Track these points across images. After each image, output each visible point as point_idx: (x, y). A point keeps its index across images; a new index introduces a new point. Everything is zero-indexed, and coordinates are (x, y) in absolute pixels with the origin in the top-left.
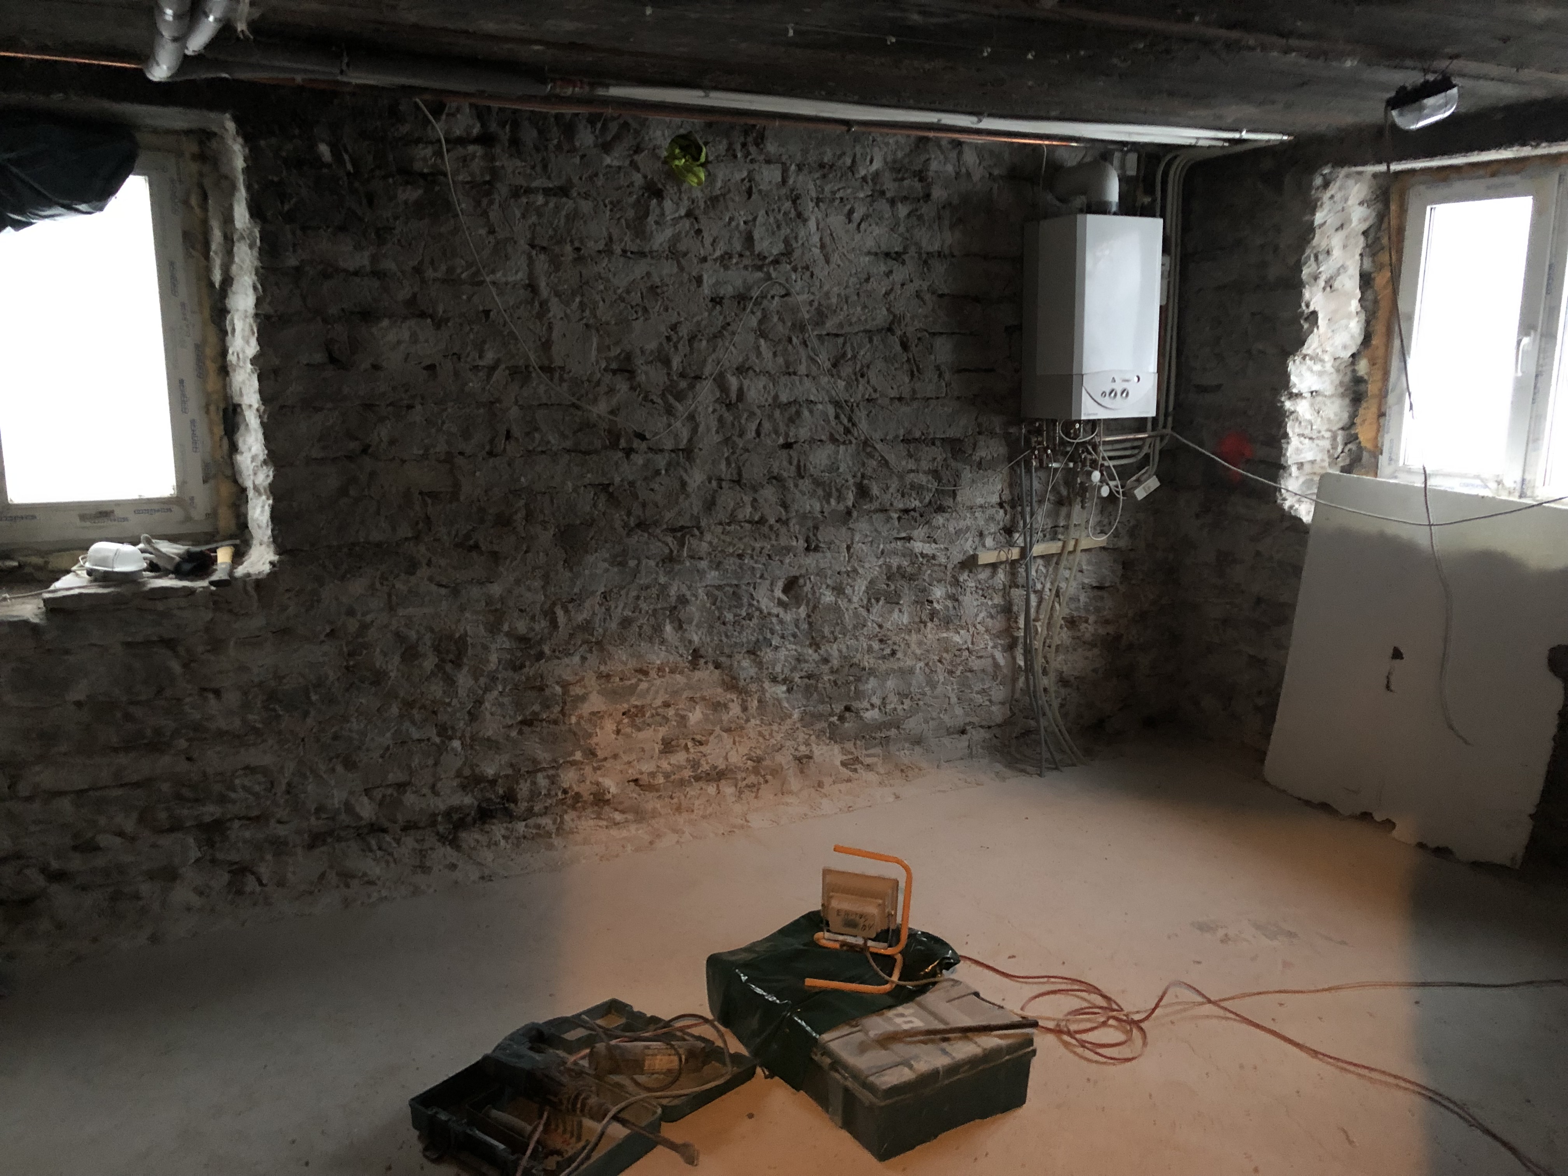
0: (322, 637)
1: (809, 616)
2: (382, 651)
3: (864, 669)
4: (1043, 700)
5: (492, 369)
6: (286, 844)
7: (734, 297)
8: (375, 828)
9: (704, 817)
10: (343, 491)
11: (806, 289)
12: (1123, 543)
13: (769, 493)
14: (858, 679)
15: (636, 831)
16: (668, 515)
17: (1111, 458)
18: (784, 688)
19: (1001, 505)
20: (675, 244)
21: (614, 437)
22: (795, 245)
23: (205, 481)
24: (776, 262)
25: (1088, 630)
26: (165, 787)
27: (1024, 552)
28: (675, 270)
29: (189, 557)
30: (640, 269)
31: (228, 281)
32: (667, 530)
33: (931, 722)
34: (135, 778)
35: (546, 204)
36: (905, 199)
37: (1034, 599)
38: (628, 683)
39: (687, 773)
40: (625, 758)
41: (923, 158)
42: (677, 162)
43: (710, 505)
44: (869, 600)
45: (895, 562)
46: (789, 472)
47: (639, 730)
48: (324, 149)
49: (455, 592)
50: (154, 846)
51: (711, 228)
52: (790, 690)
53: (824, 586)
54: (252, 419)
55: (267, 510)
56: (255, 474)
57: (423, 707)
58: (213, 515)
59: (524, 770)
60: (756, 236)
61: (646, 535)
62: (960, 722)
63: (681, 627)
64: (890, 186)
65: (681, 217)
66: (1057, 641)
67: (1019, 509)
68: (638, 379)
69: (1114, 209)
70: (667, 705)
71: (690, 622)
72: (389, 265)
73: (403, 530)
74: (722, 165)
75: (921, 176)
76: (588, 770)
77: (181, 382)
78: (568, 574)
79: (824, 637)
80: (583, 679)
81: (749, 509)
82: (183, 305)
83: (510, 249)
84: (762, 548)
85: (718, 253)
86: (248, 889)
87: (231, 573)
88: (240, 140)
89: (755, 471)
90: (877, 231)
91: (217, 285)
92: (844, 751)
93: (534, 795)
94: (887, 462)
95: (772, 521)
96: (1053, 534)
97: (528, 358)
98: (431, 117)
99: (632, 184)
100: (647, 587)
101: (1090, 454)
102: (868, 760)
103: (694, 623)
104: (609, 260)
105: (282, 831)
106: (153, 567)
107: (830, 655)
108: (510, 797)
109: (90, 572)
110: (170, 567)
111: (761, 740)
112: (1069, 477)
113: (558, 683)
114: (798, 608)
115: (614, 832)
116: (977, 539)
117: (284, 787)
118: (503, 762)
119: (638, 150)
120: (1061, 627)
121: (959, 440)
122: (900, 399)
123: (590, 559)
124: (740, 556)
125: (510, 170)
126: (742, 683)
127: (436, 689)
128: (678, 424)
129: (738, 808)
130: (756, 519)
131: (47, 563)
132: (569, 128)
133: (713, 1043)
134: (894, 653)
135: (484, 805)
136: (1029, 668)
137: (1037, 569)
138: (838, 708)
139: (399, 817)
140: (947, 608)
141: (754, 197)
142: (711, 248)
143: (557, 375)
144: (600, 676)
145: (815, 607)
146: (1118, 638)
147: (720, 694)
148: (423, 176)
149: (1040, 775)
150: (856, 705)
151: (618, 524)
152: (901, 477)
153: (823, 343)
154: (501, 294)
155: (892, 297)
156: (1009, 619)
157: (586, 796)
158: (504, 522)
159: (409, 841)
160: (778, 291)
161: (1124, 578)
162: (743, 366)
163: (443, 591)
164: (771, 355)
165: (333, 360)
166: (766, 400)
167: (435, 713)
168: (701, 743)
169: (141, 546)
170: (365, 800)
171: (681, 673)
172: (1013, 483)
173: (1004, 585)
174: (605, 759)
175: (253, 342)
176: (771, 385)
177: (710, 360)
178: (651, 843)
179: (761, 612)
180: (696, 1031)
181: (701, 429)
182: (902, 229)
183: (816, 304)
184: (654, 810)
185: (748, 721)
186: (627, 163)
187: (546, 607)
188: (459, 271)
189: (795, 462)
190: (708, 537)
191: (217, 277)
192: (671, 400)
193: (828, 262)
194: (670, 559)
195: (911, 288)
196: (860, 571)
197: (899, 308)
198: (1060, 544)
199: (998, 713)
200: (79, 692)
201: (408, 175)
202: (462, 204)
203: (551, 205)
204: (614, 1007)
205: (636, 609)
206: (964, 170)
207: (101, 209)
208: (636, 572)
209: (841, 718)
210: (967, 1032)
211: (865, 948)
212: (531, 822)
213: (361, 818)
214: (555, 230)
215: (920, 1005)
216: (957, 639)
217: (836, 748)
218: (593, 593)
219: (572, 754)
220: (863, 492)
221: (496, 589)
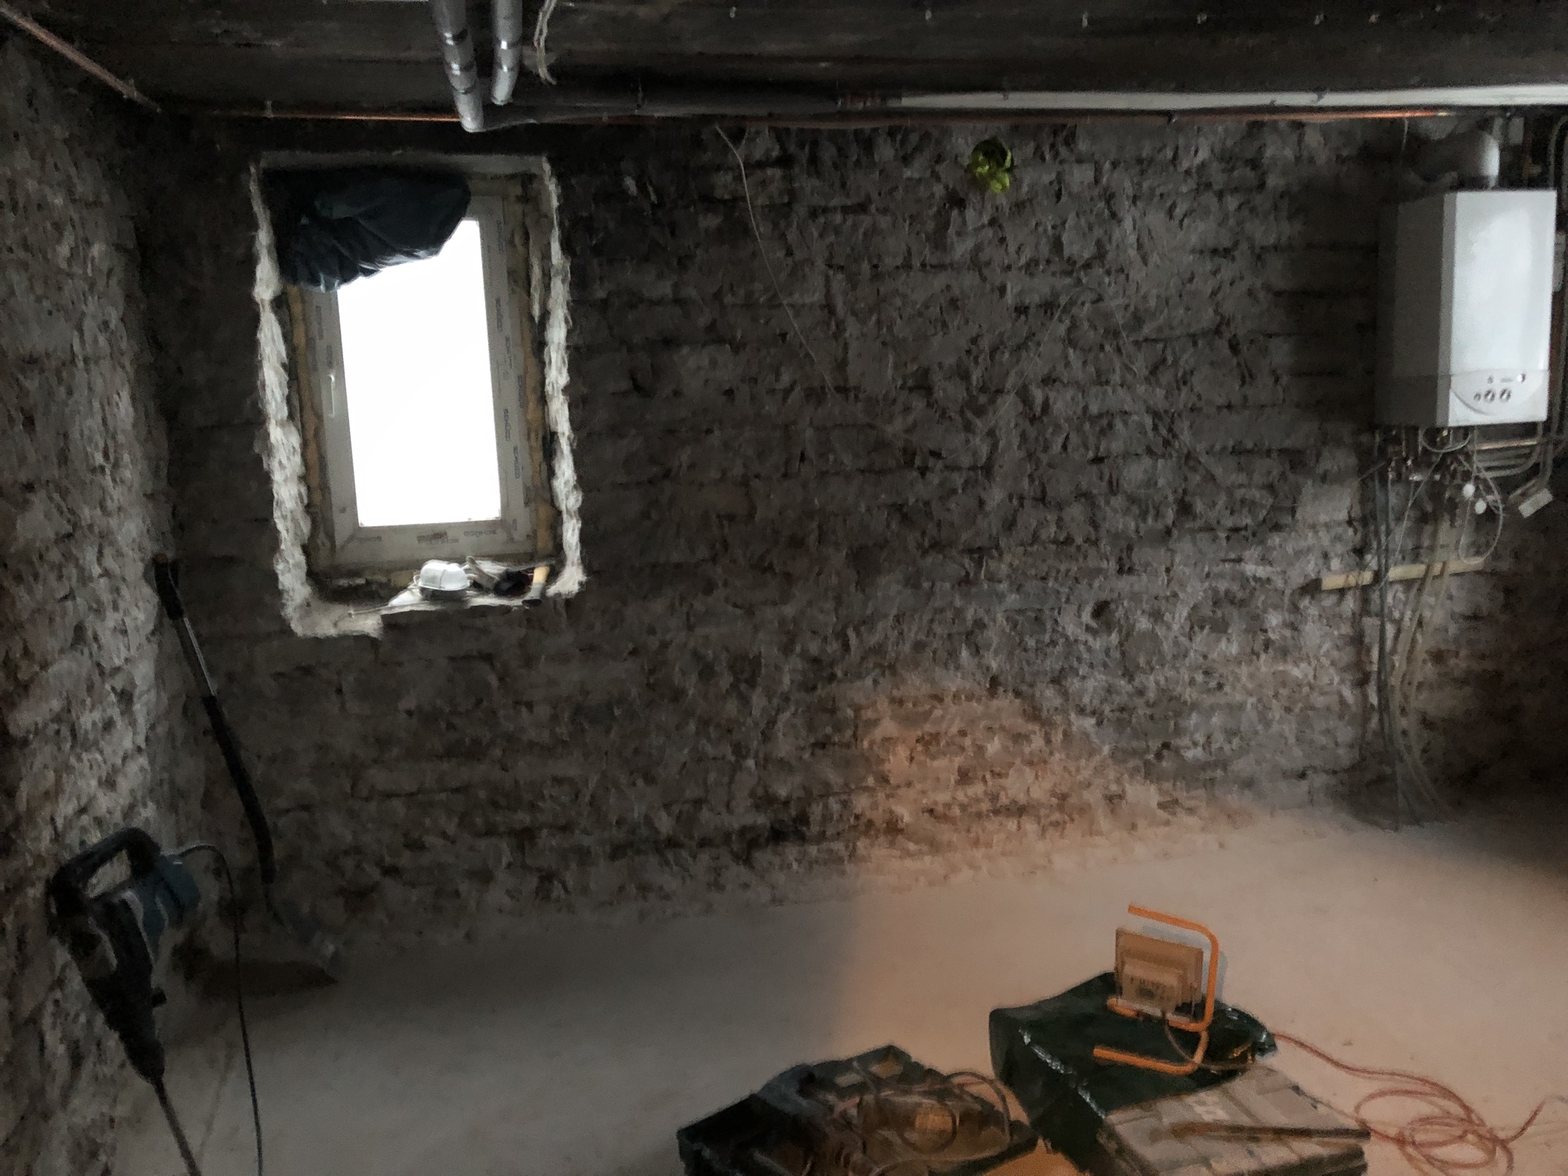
0: (625, 654)
1: (1121, 644)
2: (681, 669)
3: (1185, 703)
4: (1400, 742)
5: (787, 392)
6: (589, 852)
7: (1040, 306)
8: (672, 843)
9: (1003, 854)
10: (646, 515)
11: (1121, 293)
12: (1505, 565)
13: (1076, 512)
14: (1178, 714)
15: (929, 863)
16: (965, 536)
17: (1488, 469)
18: (1093, 721)
19: (1350, 522)
20: (977, 255)
21: (909, 454)
22: (1108, 247)
23: (527, 504)
24: (1087, 266)
25: (1460, 664)
26: (482, 794)
27: (1378, 576)
28: (977, 280)
29: (507, 576)
30: (939, 281)
31: (546, 314)
32: (963, 551)
33: (1264, 765)
34: (454, 784)
35: (845, 220)
36: (1235, 190)
37: (1390, 630)
38: (920, 709)
39: (985, 806)
40: (919, 786)
41: (1256, 144)
42: (979, 170)
43: (1010, 525)
44: (1192, 628)
45: (1222, 586)
46: (1099, 489)
47: (934, 758)
48: (630, 183)
49: (750, 611)
50: (471, 848)
51: (1015, 235)
52: (1099, 723)
53: (1139, 612)
54: (565, 446)
55: (577, 532)
56: (567, 499)
57: (718, 725)
58: (533, 536)
59: (815, 792)
60: (1065, 239)
61: (941, 557)
62: (1299, 765)
63: (978, 651)
64: (1218, 178)
65: (983, 226)
66: (1419, 677)
67: (1372, 528)
68: (935, 395)
69: (1493, 183)
70: (963, 733)
71: (988, 647)
72: (690, 292)
73: (703, 552)
74: (1030, 169)
75: (1254, 164)
76: (881, 795)
77: (506, 411)
78: (861, 596)
79: (1138, 666)
80: (874, 703)
81: (1053, 529)
82: (507, 339)
83: (807, 269)
84: (1068, 571)
85: (1023, 261)
86: (554, 895)
87: (543, 593)
88: (554, 180)
89: (1062, 487)
90: (1201, 226)
91: (537, 319)
92: (1160, 791)
93: (826, 818)
94: (1213, 478)
95: (1079, 540)
96: (1415, 555)
97: (823, 380)
98: (731, 145)
99: (933, 195)
100: (942, 610)
101: (1460, 463)
102: (1192, 803)
103: (992, 649)
104: (908, 275)
105: (587, 841)
106: (476, 585)
107: (1145, 687)
108: (803, 819)
109: (423, 590)
110: (490, 586)
111: (1066, 775)
112: (1435, 491)
113: (850, 706)
114: (1110, 635)
115: (908, 863)
116: (1321, 561)
117: (587, 799)
118: (795, 784)
119: (939, 159)
120: (1424, 662)
121: (1300, 452)
122: (1229, 407)
123: (883, 580)
124: (1044, 579)
125: (808, 190)
126: (1044, 714)
127: (731, 707)
128: (977, 441)
129: (1041, 846)
130: (1062, 539)
131: (389, 580)
132: (867, 144)
133: (993, 1107)
134: (1220, 686)
135: (777, 826)
136: (1384, 707)
137: (1393, 596)
138: (1155, 744)
139: (696, 835)
140: (1284, 638)
141: (1064, 199)
142: (1016, 256)
143: (852, 395)
144: (893, 700)
145: (1128, 635)
146: (1498, 675)
147: (1022, 725)
148: (724, 202)
149: (1396, 829)
150: (1175, 742)
151: (912, 545)
152: (1230, 491)
153: (1139, 349)
154: (797, 315)
155: (1220, 296)
156: (1359, 653)
157: (880, 823)
158: (797, 543)
159: (705, 857)
160: (1088, 297)
161: (1507, 606)
162: (1049, 378)
163: (739, 612)
164: (1080, 364)
165: (637, 388)
166: (1075, 413)
167: (730, 731)
168: (1000, 775)
169: (467, 566)
170: (663, 814)
171: (979, 700)
172: (1365, 497)
173: (1353, 614)
174: (899, 787)
175: (565, 371)
176: (1080, 395)
177: (1013, 373)
178: (946, 877)
179: (1067, 638)
180: (974, 1090)
181: (1002, 444)
182: (1232, 222)
183: (1132, 308)
184: (950, 843)
185: (1051, 753)
186: (928, 173)
187: (839, 627)
188: (756, 295)
189: (1106, 478)
190: (1007, 558)
191: (536, 311)
192: (969, 415)
193: (1145, 262)
194: (965, 582)
195: (1242, 287)
196: (1181, 595)
197: (1228, 308)
198: (1423, 567)
199: (1345, 757)
200: (409, 702)
201: (709, 201)
202: (760, 227)
203: (849, 222)
204: (890, 1053)
205: (930, 632)
206: (1305, 154)
207: (436, 253)
208: (931, 593)
209: (1159, 756)
210: (1280, 1134)
211: (1163, 1021)
212: (824, 845)
213: (657, 832)
214: (853, 249)
215: (1226, 1092)
216: (1296, 672)
217: (1153, 788)
218: (886, 616)
219: (864, 779)
220: (1185, 509)
221: (789, 610)
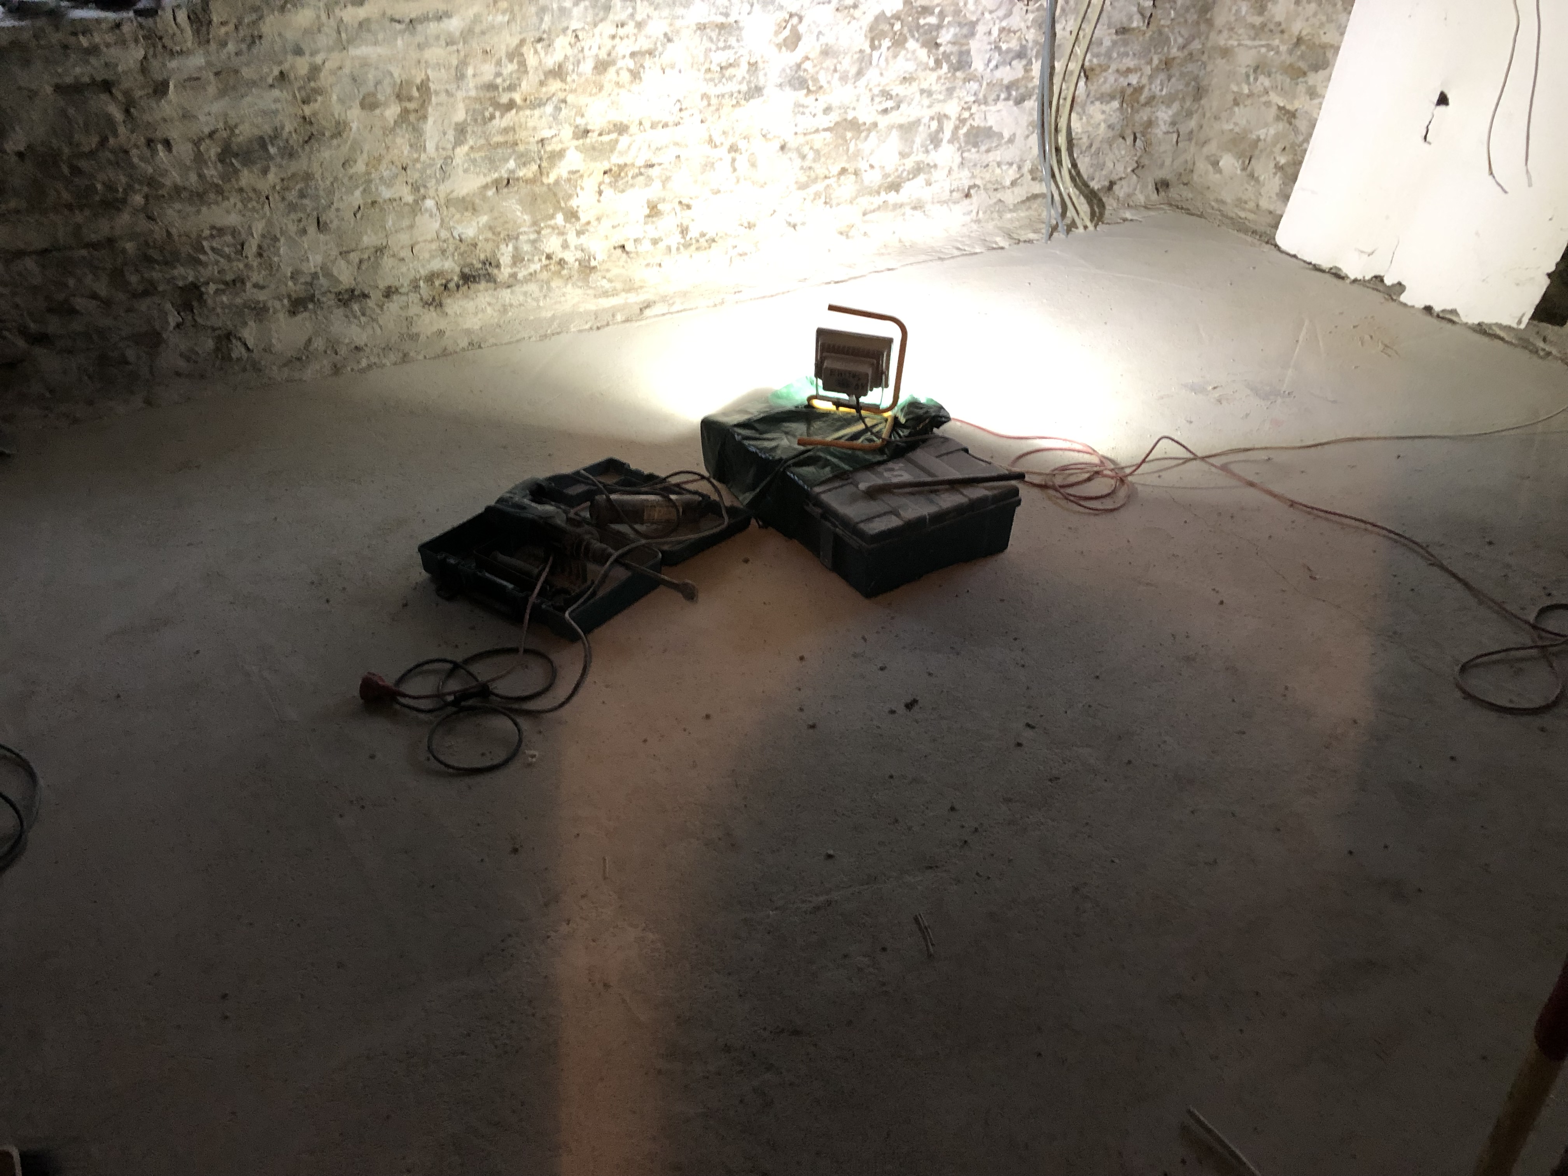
0: (271, 81)
2: (339, 98)
6: (266, 309)
8: (356, 294)
14: (857, 136)
26: (130, 248)
34: (95, 238)
38: (607, 139)
39: (675, 239)
40: (609, 222)
47: (622, 191)
49: (411, 28)
50: (131, 310)
59: (504, 233)
62: (965, 185)
66: (1073, 92)
70: (650, 164)
76: (571, 233)
80: (558, 133)
86: (236, 356)
93: (517, 260)
100: (623, 24)
102: (868, 227)
105: (260, 296)
108: (492, 262)
115: (603, 301)
118: (480, 225)
120: (1080, 76)
127: (403, 142)
133: (710, 497)
138: (835, 168)
139: (379, 282)
140: (956, 52)
146: (1139, 88)
150: (854, 165)
157: (572, 263)
159: (393, 307)
163: (397, 27)
167: (404, 169)
168: (689, 207)
170: (342, 263)
174: (589, 222)
180: (692, 486)
184: (643, 279)
187: (513, 47)
200: (17, 142)
204: (612, 465)
209: (838, 180)
210: (955, 485)
212: (516, 290)
213: (338, 281)
215: (910, 460)
218: (563, 30)
221: (454, 26)
